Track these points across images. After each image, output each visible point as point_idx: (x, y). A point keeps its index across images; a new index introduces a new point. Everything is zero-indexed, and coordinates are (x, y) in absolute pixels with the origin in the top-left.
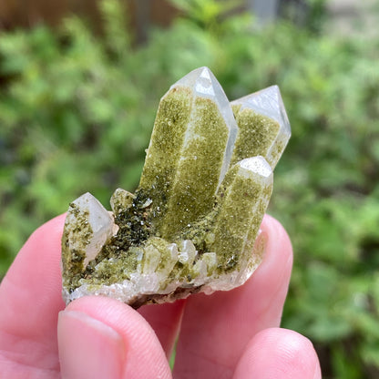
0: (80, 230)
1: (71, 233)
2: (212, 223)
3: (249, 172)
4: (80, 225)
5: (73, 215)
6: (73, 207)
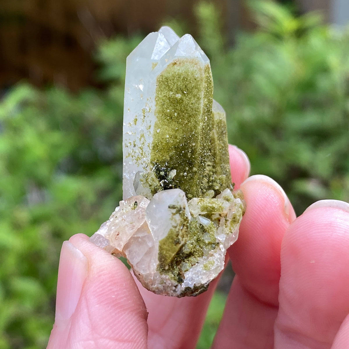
1: (180, 231)
5: (178, 215)
6: (175, 208)
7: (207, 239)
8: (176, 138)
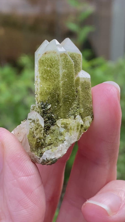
0: (38, 128)
1: (35, 131)
2: (78, 105)
3: (84, 78)
4: (37, 126)
5: (33, 123)
6: (31, 120)
7: (60, 138)
8: (50, 89)
